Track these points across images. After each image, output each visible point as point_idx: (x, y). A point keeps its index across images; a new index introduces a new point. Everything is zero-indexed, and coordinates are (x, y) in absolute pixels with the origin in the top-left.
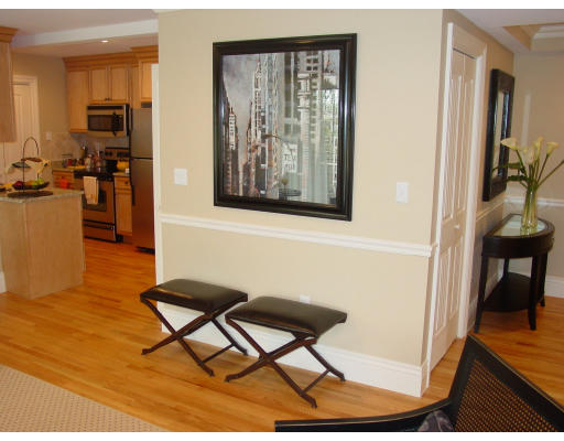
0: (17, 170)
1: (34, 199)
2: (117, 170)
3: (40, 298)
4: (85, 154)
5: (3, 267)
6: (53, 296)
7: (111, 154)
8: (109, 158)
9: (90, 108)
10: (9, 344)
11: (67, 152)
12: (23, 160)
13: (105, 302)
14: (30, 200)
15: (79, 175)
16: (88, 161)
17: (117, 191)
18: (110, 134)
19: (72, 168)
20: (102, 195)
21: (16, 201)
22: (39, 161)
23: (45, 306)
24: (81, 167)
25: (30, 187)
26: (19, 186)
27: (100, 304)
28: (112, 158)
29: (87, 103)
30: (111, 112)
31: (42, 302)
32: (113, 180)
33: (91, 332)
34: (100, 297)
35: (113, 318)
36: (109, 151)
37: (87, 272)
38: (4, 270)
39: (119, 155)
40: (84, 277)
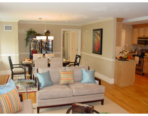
0: (121, 53)
1: (124, 61)
2: (145, 56)
3: (122, 87)
4: (136, 50)
5: (114, 77)
6: (126, 87)
7: (143, 51)
8: (142, 52)
9: (138, 38)
10: (115, 97)
11: (131, 49)
12: (123, 51)
13: (140, 91)
14: (123, 61)
15: (134, 56)
16: (136, 52)
17: (144, 61)
18: (144, 45)
19: (132, 54)
20: (140, 62)
21: (120, 61)
22: (127, 52)
23: (124, 89)
24: (134, 54)
25: (123, 58)
26: (121, 57)
27: (138, 92)
28: (143, 52)
29: (138, 37)
30: (144, 40)
31: (123, 88)
32: (143, 58)
33: (136, 99)
34: (139, 90)
35: (142, 96)
36: (142, 50)
37: (135, 82)
38: (114, 78)
39: (145, 51)
40: (134, 83)
